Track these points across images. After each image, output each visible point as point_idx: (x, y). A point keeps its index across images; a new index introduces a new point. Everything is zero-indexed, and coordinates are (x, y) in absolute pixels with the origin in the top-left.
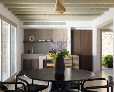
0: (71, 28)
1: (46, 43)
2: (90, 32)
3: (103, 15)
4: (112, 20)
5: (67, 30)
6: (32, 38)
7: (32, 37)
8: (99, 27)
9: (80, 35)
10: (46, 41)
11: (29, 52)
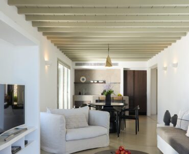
0: (124, 68)
1: (98, 84)
2: (144, 73)
3: (152, 58)
4: (157, 65)
5: (120, 70)
6: (83, 79)
7: (84, 77)
8: (153, 68)
9: (134, 75)
10: (98, 82)
11: (80, 94)
